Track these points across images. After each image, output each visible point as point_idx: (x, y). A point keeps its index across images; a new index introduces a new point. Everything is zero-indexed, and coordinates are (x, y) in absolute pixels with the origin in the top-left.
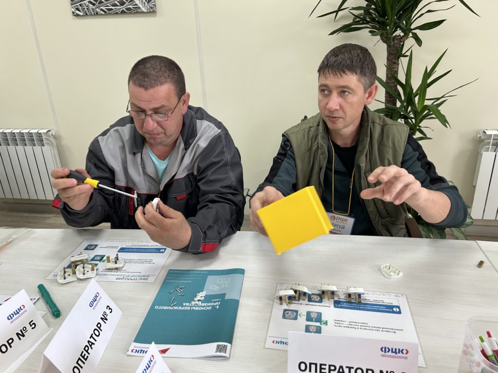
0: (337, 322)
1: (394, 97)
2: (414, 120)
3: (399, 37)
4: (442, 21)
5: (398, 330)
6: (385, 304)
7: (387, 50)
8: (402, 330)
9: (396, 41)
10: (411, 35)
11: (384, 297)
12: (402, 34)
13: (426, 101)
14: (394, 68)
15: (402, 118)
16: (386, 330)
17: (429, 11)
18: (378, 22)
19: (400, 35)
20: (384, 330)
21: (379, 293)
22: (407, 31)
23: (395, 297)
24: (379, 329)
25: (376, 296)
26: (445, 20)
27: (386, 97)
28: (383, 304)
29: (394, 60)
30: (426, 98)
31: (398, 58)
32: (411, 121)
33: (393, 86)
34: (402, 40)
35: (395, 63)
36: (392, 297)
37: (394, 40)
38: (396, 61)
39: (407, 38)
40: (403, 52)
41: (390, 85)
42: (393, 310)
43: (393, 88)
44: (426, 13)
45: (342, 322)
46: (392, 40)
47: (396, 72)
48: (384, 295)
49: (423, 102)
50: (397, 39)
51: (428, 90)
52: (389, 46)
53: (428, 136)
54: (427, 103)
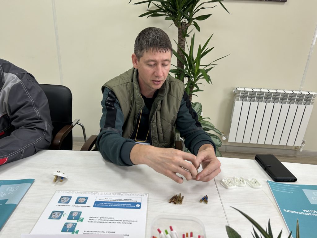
0: (91, 218)
1: (182, 63)
2: (193, 78)
3: (185, 23)
4: (209, 15)
5: (134, 221)
6: (132, 202)
7: (178, 31)
8: (137, 221)
9: (183, 26)
10: (193, 23)
11: (133, 196)
12: (187, 22)
13: (200, 66)
14: (182, 44)
15: (187, 77)
16: (125, 222)
17: (202, 8)
18: (172, 12)
19: (186, 22)
20: (124, 222)
21: (130, 194)
22: (190, 20)
23: (141, 196)
24: (120, 222)
25: (127, 196)
26: (211, 15)
27: (177, 62)
28: (131, 202)
29: (182, 38)
30: (200, 65)
31: (184, 37)
32: (192, 79)
33: (182, 56)
34: (186, 26)
35: (182, 40)
36: (138, 196)
37: (181, 25)
38: (183, 39)
39: (190, 25)
40: (187, 34)
41: (180, 54)
42: (136, 206)
43: (182, 57)
44: (201, 9)
45: (95, 218)
46: (180, 25)
47: (184, 47)
48: (133, 195)
49: (199, 67)
50: (183, 24)
51: (201, 59)
52: (179, 29)
53: (200, 89)
54: (201, 68)
